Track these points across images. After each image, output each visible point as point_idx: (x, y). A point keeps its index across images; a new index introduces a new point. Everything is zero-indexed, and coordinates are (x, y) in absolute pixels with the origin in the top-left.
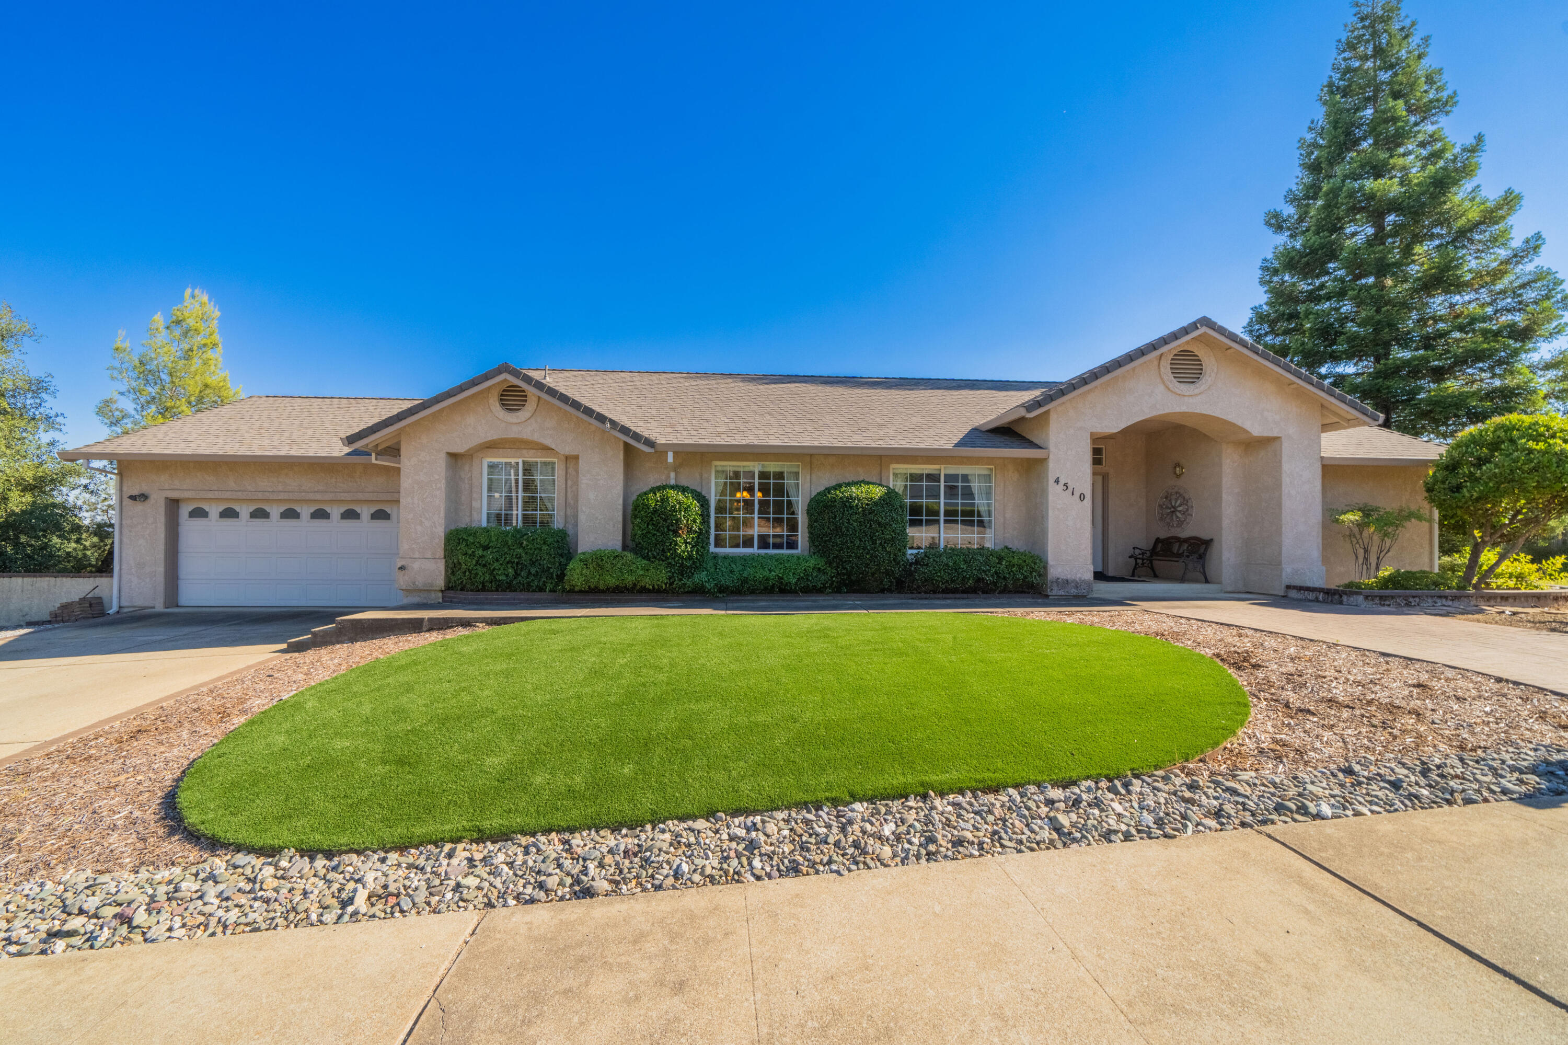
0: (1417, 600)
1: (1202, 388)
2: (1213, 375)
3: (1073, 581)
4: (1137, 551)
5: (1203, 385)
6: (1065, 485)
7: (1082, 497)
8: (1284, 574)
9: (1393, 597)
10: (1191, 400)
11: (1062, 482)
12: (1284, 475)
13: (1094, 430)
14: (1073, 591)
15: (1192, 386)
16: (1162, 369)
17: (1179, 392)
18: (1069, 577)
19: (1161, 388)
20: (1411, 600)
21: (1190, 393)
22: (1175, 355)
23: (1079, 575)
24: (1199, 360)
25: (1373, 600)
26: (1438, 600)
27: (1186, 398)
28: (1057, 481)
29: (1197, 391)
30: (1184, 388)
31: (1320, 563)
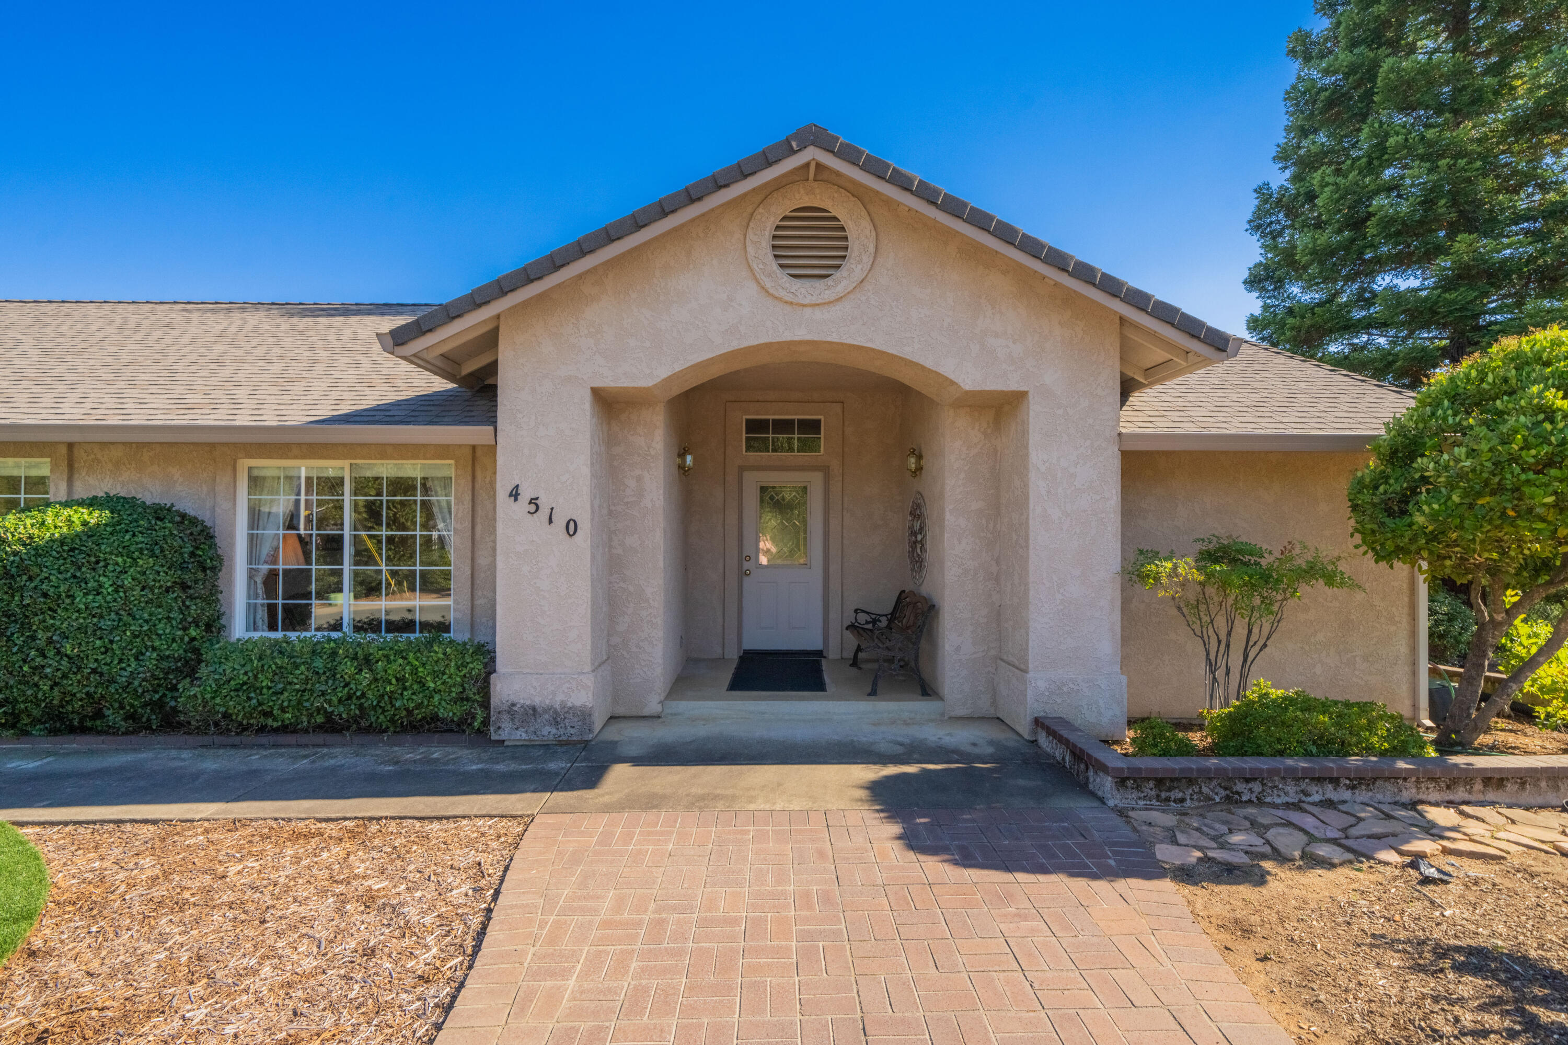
0: (1257, 787)
1: (840, 289)
2: (867, 260)
3: (547, 710)
4: (862, 618)
5: (843, 280)
6: (533, 501)
7: (571, 528)
8: (1030, 693)
9: (1191, 782)
10: (818, 314)
11: (526, 496)
12: (1033, 476)
13: (598, 384)
14: (548, 732)
15: (820, 284)
16: (751, 249)
17: (790, 297)
18: (536, 701)
19: (751, 288)
20: (1240, 786)
21: (814, 299)
22: (785, 218)
23: (560, 698)
24: (842, 229)
25: (1138, 788)
26: (1313, 788)
27: (808, 311)
28: (515, 494)
29: (828, 295)
30: (805, 291)
31: (1117, 668)
